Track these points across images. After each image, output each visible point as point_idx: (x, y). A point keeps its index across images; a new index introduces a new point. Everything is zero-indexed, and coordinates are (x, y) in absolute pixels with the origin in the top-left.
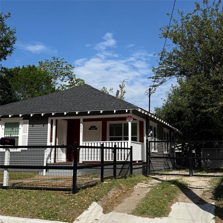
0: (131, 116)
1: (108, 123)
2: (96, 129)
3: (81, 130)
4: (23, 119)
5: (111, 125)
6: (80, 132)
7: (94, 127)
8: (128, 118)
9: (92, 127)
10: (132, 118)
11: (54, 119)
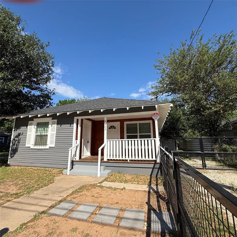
0: (157, 113)
1: (125, 123)
2: (115, 128)
3: (106, 128)
4: (52, 119)
5: (127, 125)
6: (105, 130)
7: (113, 127)
8: (154, 115)
9: (111, 127)
10: (158, 115)
11: (80, 118)
